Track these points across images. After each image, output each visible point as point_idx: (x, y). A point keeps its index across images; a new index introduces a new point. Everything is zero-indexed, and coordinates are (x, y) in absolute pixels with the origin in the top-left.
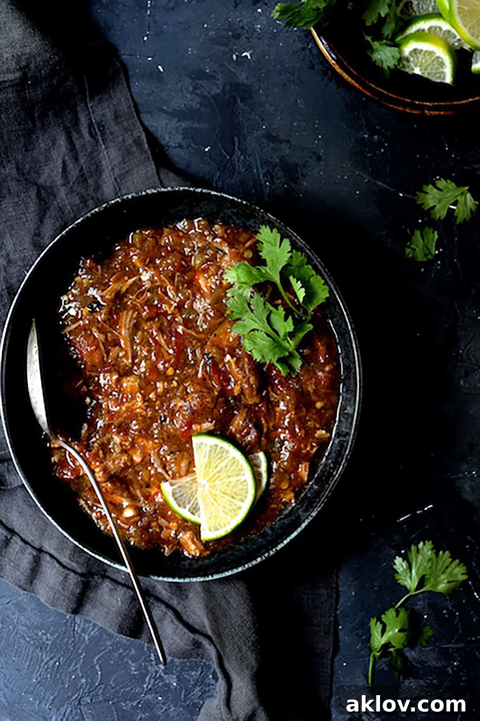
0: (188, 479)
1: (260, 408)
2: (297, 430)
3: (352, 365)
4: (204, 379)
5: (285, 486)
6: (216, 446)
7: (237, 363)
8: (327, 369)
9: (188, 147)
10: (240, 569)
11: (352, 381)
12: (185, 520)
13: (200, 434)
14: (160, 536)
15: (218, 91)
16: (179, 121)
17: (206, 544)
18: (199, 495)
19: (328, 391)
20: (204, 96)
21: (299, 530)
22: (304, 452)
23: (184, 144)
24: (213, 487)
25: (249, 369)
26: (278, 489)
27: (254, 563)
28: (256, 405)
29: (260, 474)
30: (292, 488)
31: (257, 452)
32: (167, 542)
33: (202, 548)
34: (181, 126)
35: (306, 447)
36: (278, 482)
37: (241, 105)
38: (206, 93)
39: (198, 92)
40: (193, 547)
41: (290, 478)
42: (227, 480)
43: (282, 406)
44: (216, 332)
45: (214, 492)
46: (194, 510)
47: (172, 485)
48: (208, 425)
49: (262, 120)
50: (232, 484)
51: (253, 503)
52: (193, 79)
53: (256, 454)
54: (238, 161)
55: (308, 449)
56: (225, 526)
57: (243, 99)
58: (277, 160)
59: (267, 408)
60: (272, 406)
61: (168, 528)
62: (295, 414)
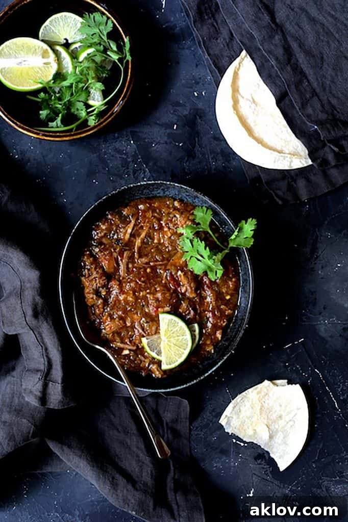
0: (156, 336)
1: (196, 300)
2: (216, 313)
3: (248, 279)
4: (166, 283)
5: (208, 342)
6: (172, 320)
7: (184, 275)
8: (234, 280)
9: (170, 143)
10: (185, 386)
11: (248, 287)
12: (154, 358)
13: (164, 312)
14: (140, 365)
15: (187, 113)
16: (165, 129)
17: (165, 372)
18: (162, 346)
19: (233, 292)
20: (179, 116)
21: (217, 366)
22: (219, 324)
23: (168, 141)
24: (169, 341)
25: (191, 279)
26: (205, 344)
27: (192, 383)
28: (194, 298)
29: (195, 336)
30: (212, 343)
31: (194, 323)
32: (144, 368)
33: (162, 373)
34: (166, 132)
35: (220, 322)
36: (205, 340)
37: (199, 121)
38: (180, 114)
39: (176, 113)
40: (157, 373)
41: (212, 338)
42: (177, 338)
43: (209, 299)
44: (173, 258)
45: (169, 344)
46: (159, 353)
47: (147, 339)
48: (167, 309)
49: (211, 128)
50: (180, 340)
51: (190, 351)
52: (173, 106)
53: (193, 325)
54: (198, 151)
55: (222, 322)
56: (175, 362)
57: (200, 117)
58: (219, 150)
59: (200, 300)
60: (202, 298)
61: (144, 361)
62: (216, 303)
